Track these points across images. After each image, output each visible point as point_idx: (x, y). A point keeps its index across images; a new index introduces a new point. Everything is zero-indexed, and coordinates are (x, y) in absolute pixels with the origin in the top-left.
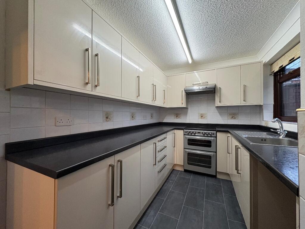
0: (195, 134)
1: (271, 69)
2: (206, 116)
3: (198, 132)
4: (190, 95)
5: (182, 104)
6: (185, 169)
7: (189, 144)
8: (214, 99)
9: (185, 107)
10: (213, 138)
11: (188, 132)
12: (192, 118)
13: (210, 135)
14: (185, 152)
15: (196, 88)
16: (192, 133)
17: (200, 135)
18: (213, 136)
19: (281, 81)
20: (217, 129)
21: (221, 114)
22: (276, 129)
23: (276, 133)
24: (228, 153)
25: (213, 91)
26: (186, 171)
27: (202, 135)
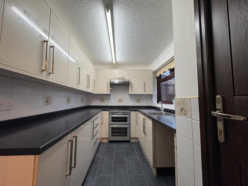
0: (117, 113)
1: (156, 75)
2: (122, 100)
3: (119, 112)
4: (112, 85)
5: (107, 91)
6: (109, 140)
7: (113, 121)
8: (128, 90)
9: (109, 94)
10: (128, 115)
11: (112, 112)
12: (113, 102)
13: (127, 113)
14: (110, 127)
15: (116, 81)
16: (115, 113)
17: (120, 114)
18: (128, 114)
19: (160, 82)
20: (131, 109)
21: (132, 99)
22: (160, 108)
23: (160, 110)
24: (137, 124)
25: (128, 84)
26: (110, 142)
27: (122, 114)
